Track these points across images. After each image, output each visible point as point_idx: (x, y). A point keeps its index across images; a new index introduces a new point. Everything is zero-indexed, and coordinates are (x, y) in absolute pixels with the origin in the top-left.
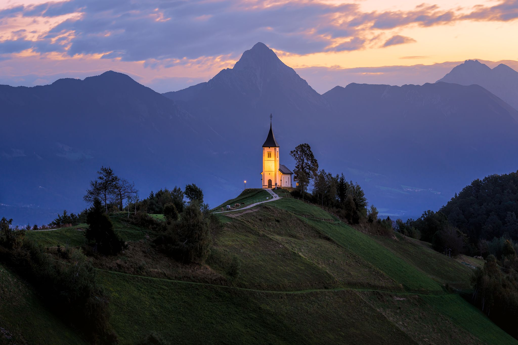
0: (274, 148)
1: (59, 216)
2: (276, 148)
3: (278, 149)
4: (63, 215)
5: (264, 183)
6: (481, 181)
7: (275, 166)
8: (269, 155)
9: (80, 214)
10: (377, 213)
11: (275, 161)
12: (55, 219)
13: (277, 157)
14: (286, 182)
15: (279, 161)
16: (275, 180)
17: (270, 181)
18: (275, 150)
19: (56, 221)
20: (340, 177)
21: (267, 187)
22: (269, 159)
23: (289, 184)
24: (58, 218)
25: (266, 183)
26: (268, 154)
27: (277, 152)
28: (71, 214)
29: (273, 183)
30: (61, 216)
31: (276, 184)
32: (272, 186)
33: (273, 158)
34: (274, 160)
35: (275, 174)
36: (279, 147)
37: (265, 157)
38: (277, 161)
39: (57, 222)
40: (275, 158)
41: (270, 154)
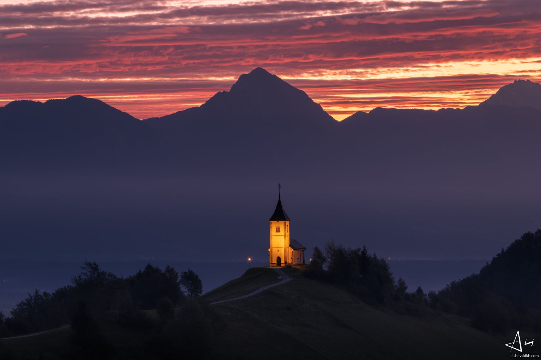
0: (283, 222)
1: (30, 295)
2: (286, 222)
3: (288, 223)
4: (35, 294)
5: (272, 260)
6: (532, 234)
7: (285, 242)
8: (278, 230)
9: (54, 292)
10: (406, 288)
11: (285, 236)
12: (25, 299)
13: (287, 231)
14: (298, 259)
15: (289, 236)
16: (285, 257)
17: (279, 259)
18: (285, 224)
19: (26, 300)
20: (361, 250)
21: (276, 265)
22: (278, 234)
23: (301, 261)
24: (29, 297)
25: (275, 261)
26: (277, 228)
27: (287, 226)
28: (44, 293)
29: (283, 261)
30: (32, 295)
31: (286, 263)
32: (281, 264)
33: (282, 232)
34: (283, 235)
35: (285, 251)
36: (289, 220)
37: (273, 232)
38: (287, 236)
39: (27, 302)
40: (285, 233)
41: (279, 228)
